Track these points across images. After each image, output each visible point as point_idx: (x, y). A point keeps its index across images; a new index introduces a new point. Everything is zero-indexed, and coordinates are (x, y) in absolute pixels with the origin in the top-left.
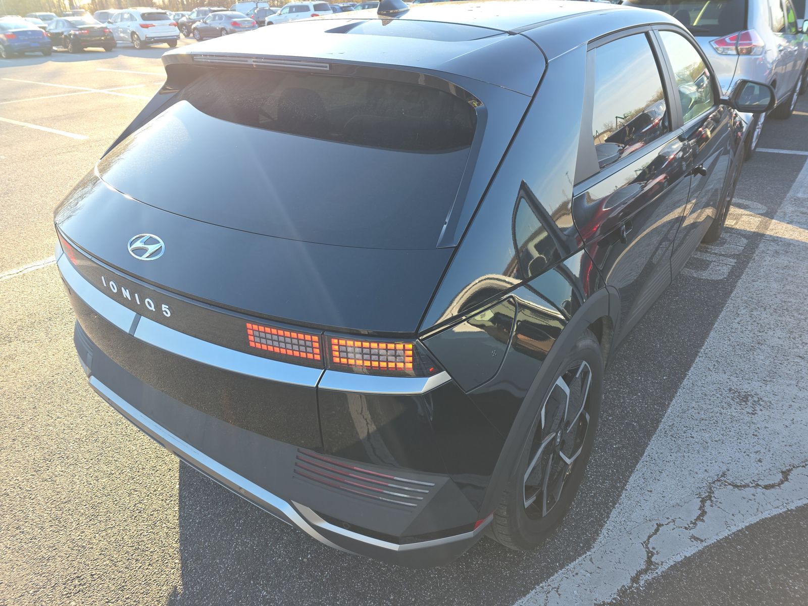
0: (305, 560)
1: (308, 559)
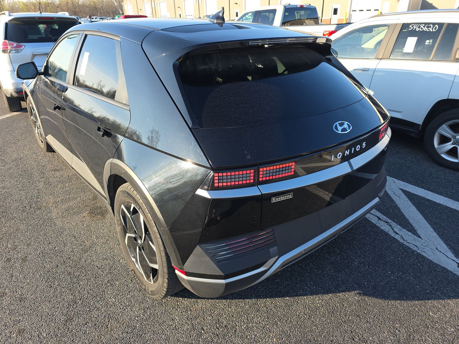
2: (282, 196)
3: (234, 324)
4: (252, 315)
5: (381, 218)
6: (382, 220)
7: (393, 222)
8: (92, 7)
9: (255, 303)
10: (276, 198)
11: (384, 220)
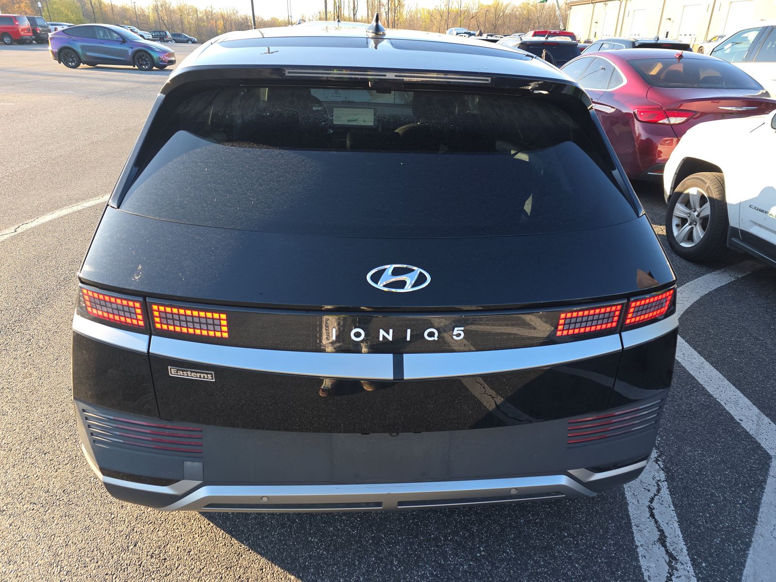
0: (483, 553)
1: (483, 551)
2: (192, 372)
3: (176, 565)
4: (213, 570)
5: (668, 540)
6: (665, 546)
7: (689, 564)
8: (523, 18)
9: (239, 553)
10: (178, 370)
11: (671, 549)
